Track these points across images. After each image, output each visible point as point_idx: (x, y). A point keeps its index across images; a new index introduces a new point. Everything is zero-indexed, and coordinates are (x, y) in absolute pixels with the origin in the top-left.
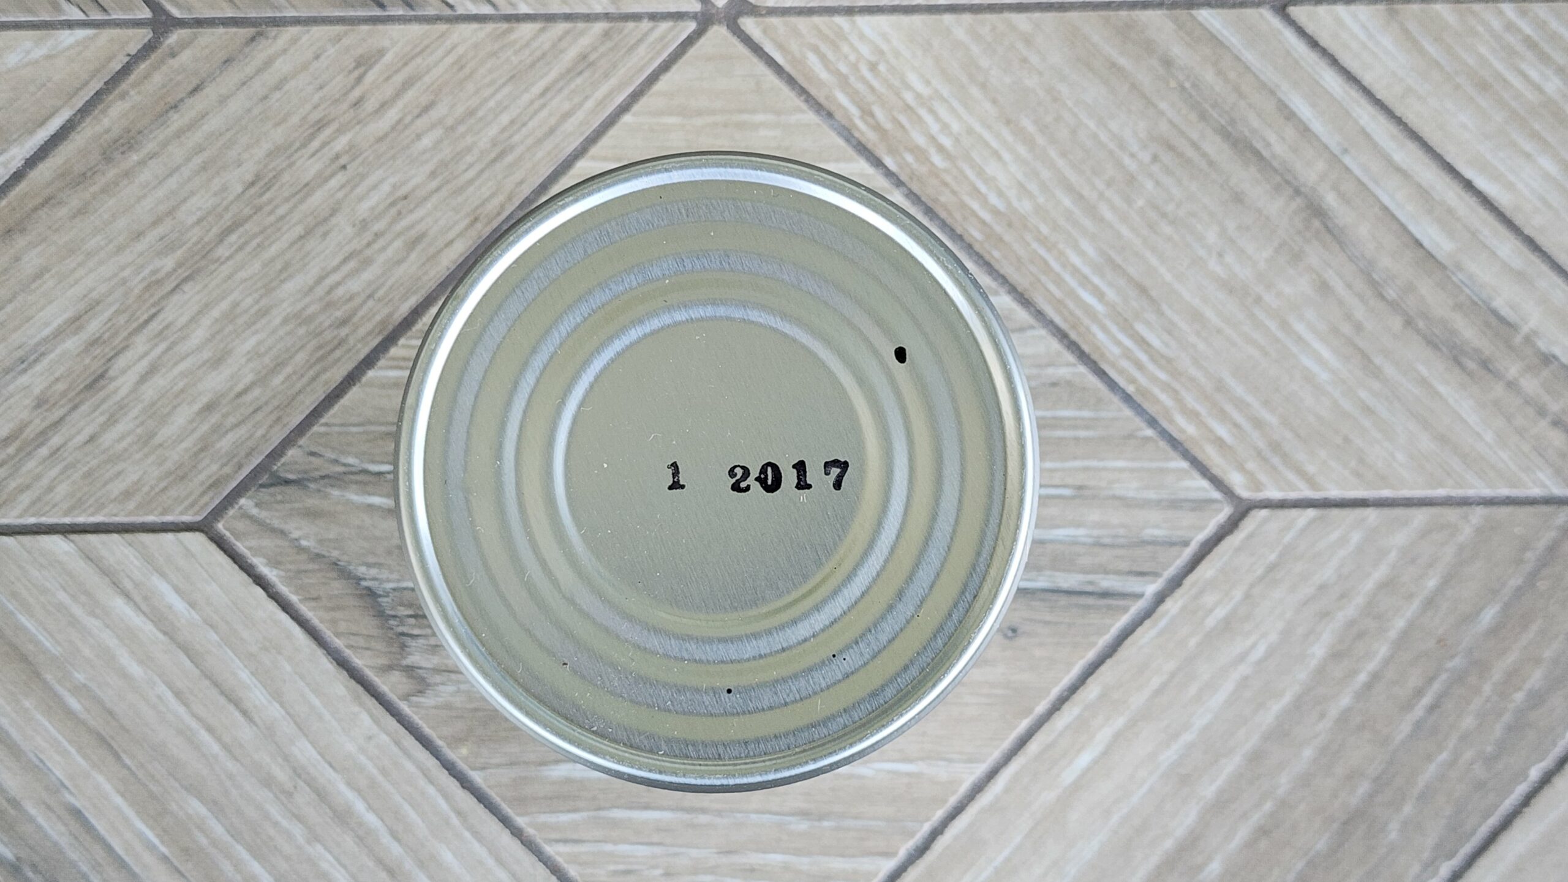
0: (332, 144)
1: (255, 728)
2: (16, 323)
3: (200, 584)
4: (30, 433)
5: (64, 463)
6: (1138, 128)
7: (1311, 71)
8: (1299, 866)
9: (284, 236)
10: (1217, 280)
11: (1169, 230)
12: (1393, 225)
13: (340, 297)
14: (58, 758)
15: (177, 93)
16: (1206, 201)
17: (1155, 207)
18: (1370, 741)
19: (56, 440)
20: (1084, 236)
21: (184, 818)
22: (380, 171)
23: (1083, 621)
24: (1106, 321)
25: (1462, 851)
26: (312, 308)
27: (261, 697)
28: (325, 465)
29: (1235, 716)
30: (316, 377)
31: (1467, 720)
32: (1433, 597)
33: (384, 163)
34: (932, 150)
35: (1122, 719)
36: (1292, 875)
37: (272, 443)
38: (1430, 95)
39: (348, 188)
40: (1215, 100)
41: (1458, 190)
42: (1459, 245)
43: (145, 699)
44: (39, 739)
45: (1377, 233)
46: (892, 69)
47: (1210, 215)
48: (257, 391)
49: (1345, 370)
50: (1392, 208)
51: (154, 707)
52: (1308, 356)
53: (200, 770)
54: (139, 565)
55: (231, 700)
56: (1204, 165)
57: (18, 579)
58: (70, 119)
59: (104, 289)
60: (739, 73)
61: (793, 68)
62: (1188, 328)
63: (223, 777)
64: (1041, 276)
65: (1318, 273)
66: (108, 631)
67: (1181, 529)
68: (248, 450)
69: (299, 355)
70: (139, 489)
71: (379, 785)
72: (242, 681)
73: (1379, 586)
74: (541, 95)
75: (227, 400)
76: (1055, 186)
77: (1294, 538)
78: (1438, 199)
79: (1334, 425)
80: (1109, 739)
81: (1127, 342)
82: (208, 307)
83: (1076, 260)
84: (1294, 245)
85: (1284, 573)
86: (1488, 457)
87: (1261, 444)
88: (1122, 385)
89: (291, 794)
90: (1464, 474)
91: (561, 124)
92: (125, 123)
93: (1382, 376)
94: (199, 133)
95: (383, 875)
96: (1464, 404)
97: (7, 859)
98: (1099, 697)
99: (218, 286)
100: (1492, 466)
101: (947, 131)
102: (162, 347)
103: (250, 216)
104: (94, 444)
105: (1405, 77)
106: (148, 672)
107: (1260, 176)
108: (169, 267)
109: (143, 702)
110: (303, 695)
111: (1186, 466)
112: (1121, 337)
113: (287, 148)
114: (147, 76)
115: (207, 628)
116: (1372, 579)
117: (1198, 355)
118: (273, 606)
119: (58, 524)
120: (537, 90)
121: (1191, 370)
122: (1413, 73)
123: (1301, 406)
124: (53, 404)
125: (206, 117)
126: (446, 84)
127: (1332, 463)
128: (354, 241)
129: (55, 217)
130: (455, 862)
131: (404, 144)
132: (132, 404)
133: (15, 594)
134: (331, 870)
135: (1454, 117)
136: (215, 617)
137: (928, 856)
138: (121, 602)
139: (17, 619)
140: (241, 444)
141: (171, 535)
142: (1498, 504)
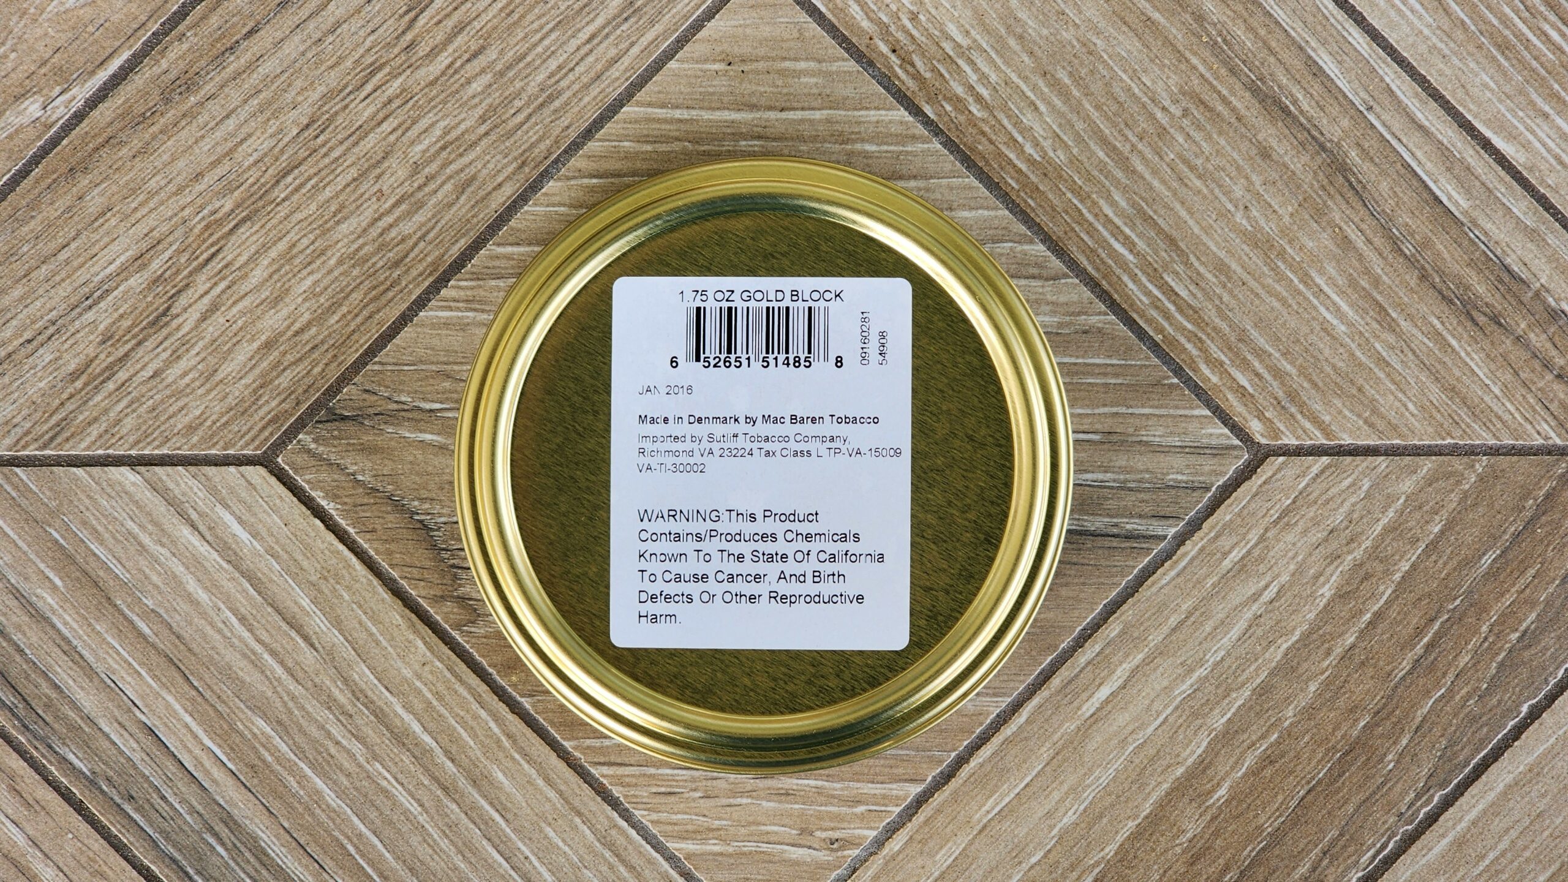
0: (384, 88)
1: (315, 653)
2: (81, 260)
3: (260, 516)
4: (96, 368)
5: (129, 398)
6: (1171, 82)
7: (1339, 27)
8: (1302, 793)
9: (339, 179)
10: (1244, 233)
11: (1198, 183)
12: (1415, 182)
13: (393, 239)
14: (129, 679)
15: (233, 36)
16: (1235, 155)
17: (1185, 161)
18: (1372, 678)
19: (122, 376)
20: (1116, 187)
21: (249, 736)
22: (431, 115)
23: (1108, 563)
24: (1137, 271)
25: (1456, 781)
26: (366, 249)
27: (321, 625)
28: (379, 403)
29: (1247, 654)
30: (370, 317)
31: (1465, 659)
32: (1438, 543)
33: (435, 107)
34: (971, 100)
35: (1140, 656)
36: (1293, 804)
37: (328, 380)
38: (1455, 54)
39: (400, 132)
40: (1246, 55)
41: (1478, 148)
42: (1477, 202)
43: (211, 624)
44: (110, 660)
45: (1397, 189)
46: (932, 18)
47: (1239, 168)
48: (314, 330)
49: (1363, 323)
50: (1414, 164)
51: (220, 631)
52: (1328, 309)
53: (264, 692)
54: (202, 497)
55: (292, 627)
56: (1233, 120)
57: (88, 509)
58: (128, 60)
59: (165, 228)
60: (782, 20)
61: (834, 15)
62: (1214, 280)
63: (286, 698)
64: (1074, 225)
65: (1340, 229)
66: (175, 560)
67: (1202, 474)
68: (305, 387)
69: (354, 295)
70: (201, 424)
71: (433, 708)
72: (302, 609)
73: (1388, 530)
74: (589, 41)
75: (284, 338)
76: (1090, 137)
77: (1308, 485)
78: (1458, 156)
79: (1351, 376)
80: (1127, 674)
81: (1156, 292)
82: (265, 248)
83: (1108, 211)
84: (1318, 200)
85: (1298, 517)
86: (1495, 408)
87: (1280, 394)
88: (1151, 333)
89: (351, 716)
90: (1473, 424)
91: (607, 69)
92: (182, 65)
93: (1398, 329)
94: (255, 76)
95: (439, 792)
96: (1476, 357)
97: (83, 773)
98: (1119, 636)
99: (275, 227)
100: (1499, 418)
101: (985, 82)
102: (223, 285)
103: (305, 159)
104: (158, 380)
105: (1430, 35)
106: (213, 598)
107: (1287, 132)
108: (227, 208)
109: (208, 628)
110: (360, 623)
111: (1209, 413)
112: (1151, 287)
113: (341, 91)
114: (204, 17)
115: (269, 557)
116: (1381, 523)
117: (1223, 307)
118: (331, 537)
119: (124, 456)
120: (584, 36)
121: (1217, 320)
122: (1438, 32)
123: (1321, 358)
124: (118, 341)
125: (262, 60)
126: (495, 28)
127: (1347, 413)
128: (406, 184)
129: (115, 157)
130: (506, 782)
131: (453, 89)
132: (193, 341)
133: (85, 523)
134: (389, 787)
135: (1476, 76)
136: (276, 547)
137: (954, 784)
138: (186, 531)
139: (87, 547)
140: (299, 381)
141: (232, 469)
142: (1504, 454)
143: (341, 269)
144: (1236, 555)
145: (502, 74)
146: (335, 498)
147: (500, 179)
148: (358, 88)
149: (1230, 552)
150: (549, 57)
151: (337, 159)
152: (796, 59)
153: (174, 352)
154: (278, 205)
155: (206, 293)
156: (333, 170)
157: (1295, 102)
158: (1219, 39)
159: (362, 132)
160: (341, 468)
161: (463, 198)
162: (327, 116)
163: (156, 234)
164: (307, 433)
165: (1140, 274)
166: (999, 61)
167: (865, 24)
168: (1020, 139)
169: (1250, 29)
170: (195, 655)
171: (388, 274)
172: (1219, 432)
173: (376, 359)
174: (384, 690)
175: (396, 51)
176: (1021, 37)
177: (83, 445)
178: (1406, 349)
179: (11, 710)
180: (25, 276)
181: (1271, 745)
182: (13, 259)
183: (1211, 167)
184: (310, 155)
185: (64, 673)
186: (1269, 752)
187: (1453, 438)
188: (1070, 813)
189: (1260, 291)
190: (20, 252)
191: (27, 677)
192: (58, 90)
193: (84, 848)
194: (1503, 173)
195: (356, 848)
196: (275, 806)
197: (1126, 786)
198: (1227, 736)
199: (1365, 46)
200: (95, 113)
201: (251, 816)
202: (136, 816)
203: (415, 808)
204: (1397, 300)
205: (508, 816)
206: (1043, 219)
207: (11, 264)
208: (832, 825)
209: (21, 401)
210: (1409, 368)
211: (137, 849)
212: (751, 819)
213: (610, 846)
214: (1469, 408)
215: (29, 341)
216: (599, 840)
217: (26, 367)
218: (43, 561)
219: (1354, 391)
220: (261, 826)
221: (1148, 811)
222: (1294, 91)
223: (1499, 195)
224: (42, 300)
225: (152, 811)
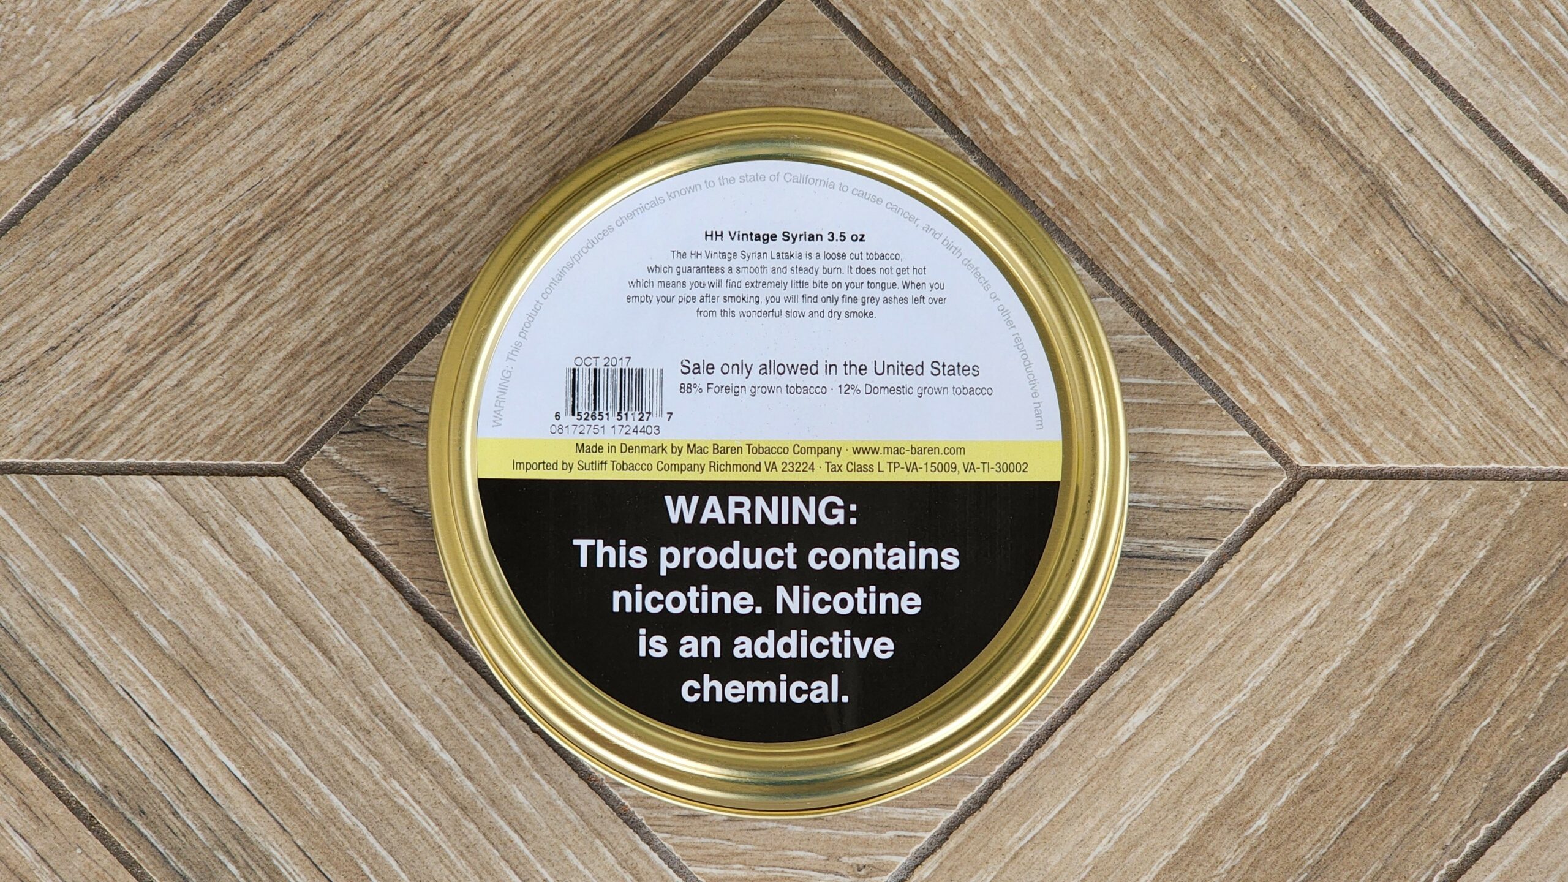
0: (417, 100)
1: (334, 667)
2: (107, 268)
3: (282, 527)
4: (120, 376)
5: (153, 406)
6: (1209, 103)
7: (1379, 49)
8: (1343, 825)
9: (369, 190)
10: (1283, 254)
11: (1237, 203)
12: (1456, 204)
13: (422, 250)
14: (144, 691)
15: (266, 48)
16: (1274, 175)
17: (1223, 181)
18: (1416, 706)
19: (146, 384)
20: (1154, 207)
21: (265, 752)
22: (463, 127)
23: (1143, 585)
24: (1173, 290)
25: (1503, 814)
26: (394, 261)
27: (341, 638)
28: (404, 414)
29: (1287, 679)
30: (397, 328)
31: (1511, 688)
32: (1482, 568)
33: (467, 120)
34: (1006, 118)
35: (1177, 681)
36: (1336, 833)
37: (354, 391)
38: (1496, 77)
39: (432, 144)
40: (1285, 75)
41: (1520, 171)
42: (1520, 225)
43: (228, 635)
44: (125, 672)
45: (1439, 212)
46: (968, 38)
47: (1278, 189)
48: (340, 341)
49: (1404, 345)
50: (1455, 187)
51: (238, 644)
52: (1368, 330)
53: (281, 706)
54: (224, 507)
55: (311, 640)
56: (1272, 141)
57: (107, 518)
58: (162, 70)
59: (193, 238)
60: (817, 37)
61: (871, 33)
62: (1252, 300)
63: (303, 713)
64: (1110, 244)
65: (1381, 250)
66: (195, 571)
67: (1240, 496)
68: (330, 398)
69: (381, 306)
70: (225, 434)
71: (453, 725)
72: (322, 622)
73: (1433, 555)
74: (623, 56)
75: (310, 348)
76: (1127, 157)
77: (1348, 508)
78: (1500, 179)
79: (1392, 398)
80: (1163, 699)
81: (1193, 312)
82: (294, 258)
83: (1145, 230)
84: (1358, 221)
85: (1338, 541)
86: (1540, 432)
87: (1320, 416)
88: (1188, 354)
89: (369, 732)
90: (1517, 449)
91: (640, 83)
92: (216, 76)
93: (1440, 352)
94: (288, 87)
95: (457, 812)
96: (1518, 379)
97: (94, 787)
98: (1156, 659)
99: (303, 237)
100: (1544, 442)
101: (1022, 100)
102: (250, 295)
103: (337, 169)
104: (182, 388)
105: (1471, 58)
106: (232, 610)
107: (1326, 153)
108: (258, 216)
109: (226, 639)
110: (380, 637)
111: (1247, 435)
112: (1187, 306)
113: (374, 103)
114: (238, 30)
115: (289, 569)
116: (1424, 548)
117: (1262, 327)
118: (352, 550)
119: (145, 465)
120: (618, 51)
121: (1256, 341)
122: (1479, 55)
123: (1361, 379)
124: (143, 349)
125: (295, 71)
126: (530, 43)
127: (1389, 435)
128: (437, 196)
129: (146, 166)
130: (526, 803)
131: (487, 101)
132: (219, 350)
133: (104, 532)
134: (406, 806)
135: (1518, 99)
136: (297, 559)
137: (986, 809)
138: (206, 542)
139: (106, 558)
140: (324, 391)
141: (255, 479)
142: (1549, 479)
143: (369, 280)
144: (1275, 578)
145: (536, 87)
146: (356, 509)
147: (530, 193)
148: (391, 102)
149: (1268, 576)
150: (583, 71)
151: (368, 171)
152: (832, 76)
153: (199, 360)
154: (308, 215)
155: (233, 302)
156: (364, 182)
157: (1334, 123)
158: (1258, 60)
159: (393, 144)
160: (365, 480)
161: (494, 210)
162: (357, 128)
163: (184, 243)
164: (330, 445)
165: (1177, 294)
166: (1036, 80)
167: (901, 42)
168: (1056, 158)
169: (1289, 51)
170: (212, 668)
171: (416, 284)
172: (1257, 454)
173: (403, 370)
174: (402, 706)
175: (430, 63)
176: (1058, 57)
177: (104, 454)
178: (1449, 373)
179: (22, 721)
180: (52, 283)
181: (1312, 774)
182: (40, 267)
183: (1250, 188)
184: (341, 166)
185: (79, 686)
186: (1310, 782)
187: (1497, 462)
188: (1105, 841)
189: (1299, 311)
190: (48, 259)
191: (41, 688)
192: (91, 99)
193: (93, 865)
194: (1545, 197)
195: (372, 867)
196: (290, 824)
197: (1163, 814)
198: (1266, 765)
199: (1405, 68)
200: (127, 123)
201: (264, 833)
202: (147, 832)
203: (431, 828)
204: (1439, 322)
205: (529, 837)
206: (1079, 238)
207: (38, 271)
208: (860, 850)
209: (44, 408)
210: (1452, 391)
211: (147, 866)
212: (777, 844)
213: (632, 870)
214: (1513, 431)
215: (53, 349)
216: (620, 864)
217: (50, 374)
218: (60, 570)
219: (1396, 414)
220: (274, 843)
221: (1185, 840)
222: (1334, 112)
223: (1541, 218)
224: (67, 308)
225: (164, 827)
